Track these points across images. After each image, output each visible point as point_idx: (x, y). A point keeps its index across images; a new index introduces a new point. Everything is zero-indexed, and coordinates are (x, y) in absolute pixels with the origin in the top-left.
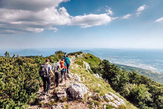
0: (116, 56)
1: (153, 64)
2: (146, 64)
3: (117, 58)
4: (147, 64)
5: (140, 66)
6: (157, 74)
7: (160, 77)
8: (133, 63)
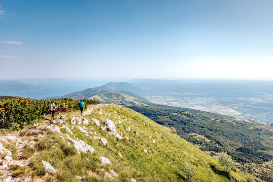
0: (174, 93)
1: (235, 106)
2: (223, 106)
3: (175, 96)
4: (225, 105)
5: (215, 109)
6: (245, 123)
7: (250, 128)
8: (203, 105)
